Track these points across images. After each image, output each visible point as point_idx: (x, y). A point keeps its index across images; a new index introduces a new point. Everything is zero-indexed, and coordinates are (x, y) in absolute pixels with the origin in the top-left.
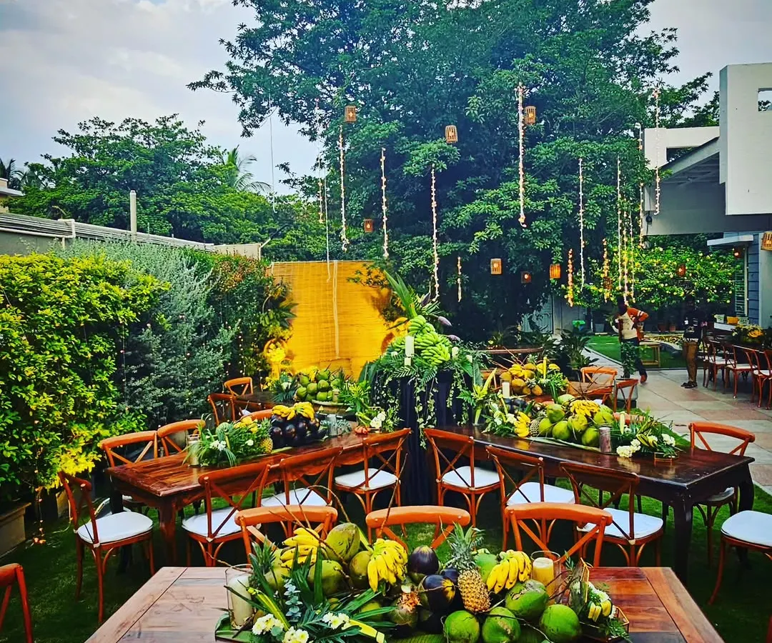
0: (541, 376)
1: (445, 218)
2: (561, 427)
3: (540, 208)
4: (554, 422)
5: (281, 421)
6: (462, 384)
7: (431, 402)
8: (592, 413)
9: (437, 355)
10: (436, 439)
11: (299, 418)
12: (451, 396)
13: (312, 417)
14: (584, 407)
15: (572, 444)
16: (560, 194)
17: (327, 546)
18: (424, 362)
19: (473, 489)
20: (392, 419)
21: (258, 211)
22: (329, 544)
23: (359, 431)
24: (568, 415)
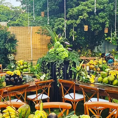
0: (100, 64)
1: (69, 12)
2: (106, 79)
3: (101, 8)
4: (103, 78)
5: (9, 76)
6: (72, 65)
7: (61, 71)
8: (116, 75)
9: (64, 55)
10: (62, 83)
11: (15, 75)
12: (68, 69)
13: (20, 75)
14: (114, 73)
15: (109, 85)
16: (109, 3)
17: (18, 112)
18: (59, 57)
19: (75, 100)
20: (48, 77)
21: (7, 12)
22: (18, 111)
23: (36, 81)
24: (108, 75)
